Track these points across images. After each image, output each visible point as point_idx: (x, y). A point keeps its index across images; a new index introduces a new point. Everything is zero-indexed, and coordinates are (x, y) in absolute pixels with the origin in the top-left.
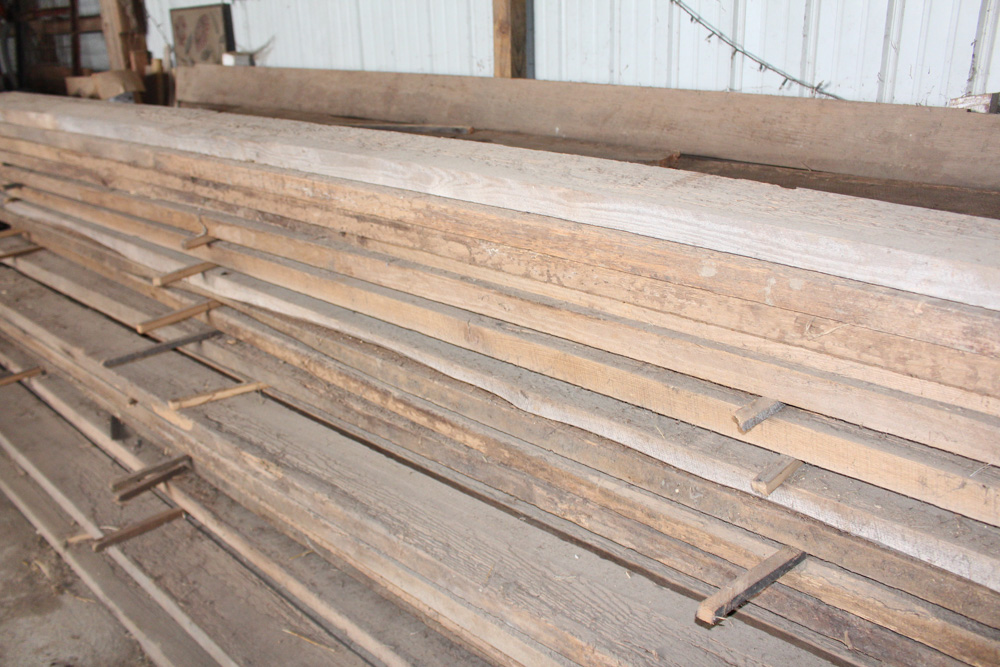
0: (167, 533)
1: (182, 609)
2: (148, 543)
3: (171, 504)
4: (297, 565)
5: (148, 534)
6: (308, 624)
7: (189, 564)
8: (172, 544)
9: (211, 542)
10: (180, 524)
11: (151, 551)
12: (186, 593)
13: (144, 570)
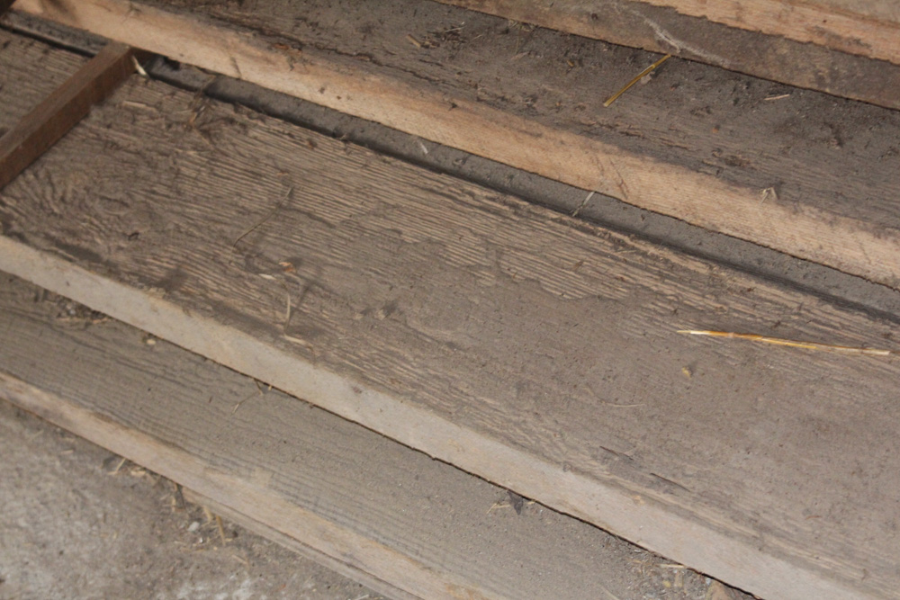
0: (115, 136)
1: (301, 353)
2: (73, 185)
3: (85, 46)
4: (638, 113)
5: (56, 156)
6: (747, 292)
7: (244, 212)
8: (152, 165)
9: (275, 124)
10: (137, 96)
11: (98, 206)
12: (290, 301)
13: (112, 271)
